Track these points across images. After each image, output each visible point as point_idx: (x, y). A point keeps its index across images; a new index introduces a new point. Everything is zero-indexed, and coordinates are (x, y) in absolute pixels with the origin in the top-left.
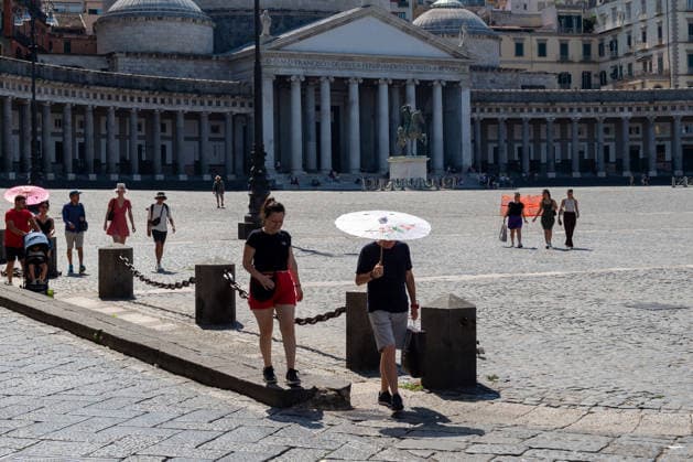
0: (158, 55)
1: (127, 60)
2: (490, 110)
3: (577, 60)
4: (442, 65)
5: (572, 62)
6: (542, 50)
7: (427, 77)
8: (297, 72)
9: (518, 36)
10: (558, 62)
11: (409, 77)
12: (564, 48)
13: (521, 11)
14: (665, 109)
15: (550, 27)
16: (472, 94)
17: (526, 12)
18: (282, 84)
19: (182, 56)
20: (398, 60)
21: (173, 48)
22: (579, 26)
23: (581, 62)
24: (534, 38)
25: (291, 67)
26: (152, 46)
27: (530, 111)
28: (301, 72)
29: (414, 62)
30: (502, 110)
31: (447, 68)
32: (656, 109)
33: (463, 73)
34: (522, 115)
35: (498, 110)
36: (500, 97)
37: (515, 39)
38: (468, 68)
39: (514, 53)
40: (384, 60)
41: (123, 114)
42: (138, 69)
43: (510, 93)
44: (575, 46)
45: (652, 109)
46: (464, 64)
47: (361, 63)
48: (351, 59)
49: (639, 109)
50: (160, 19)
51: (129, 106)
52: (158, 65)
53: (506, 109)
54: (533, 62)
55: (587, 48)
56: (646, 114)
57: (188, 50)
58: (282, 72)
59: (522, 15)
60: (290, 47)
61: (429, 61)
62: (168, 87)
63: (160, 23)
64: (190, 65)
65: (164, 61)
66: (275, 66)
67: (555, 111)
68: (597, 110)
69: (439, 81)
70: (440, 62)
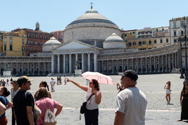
6: (167, 41)
18: (56, 56)
24: (165, 38)
29: (83, 50)
33: (94, 51)
34: (112, 59)
35: (106, 58)
36: (107, 55)
37: (160, 39)
39: (160, 42)
40: (76, 50)
47: (71, 51)
48: (69, 50)
54: (165, 44)
66: (54, 53)
67: (118, 58)
68: (126, 57)
69: (89, 53)
70: (88, 49)
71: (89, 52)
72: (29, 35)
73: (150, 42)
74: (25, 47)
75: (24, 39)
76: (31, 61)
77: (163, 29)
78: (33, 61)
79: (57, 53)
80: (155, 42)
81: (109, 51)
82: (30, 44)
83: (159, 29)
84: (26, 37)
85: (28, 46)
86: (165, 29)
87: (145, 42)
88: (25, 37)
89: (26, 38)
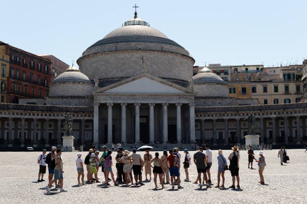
0: (63, 97)
1: (49, 99)
2: (209, 116)
3: (293, 93)
4: (180, 96)
5: (290, 94)
6: (276, 89)
7: (173, 102)
8: (110, 102)
9: (264, 84)
10: (284, 94)
11: (164, 102)
12: (287, 88)
13: (273, 73)
14: (291, 113)
15: (280, 79)
16: (195, 108)
17: (275, 74)
18: (103, 107)
19: (72, 97)
20: (158, 95)
21: (70, 94)
22: (294, 78)
23: (295, 94)
24: (272, 84)
25: (107, 100)
26: (61, 94)
27: (228, 115)
28: (112, 102)
29: (166, 96)
30: (214, 115)
31: (183, 98)
32: (287, 113)
33: (190, 99)
34: (224, 118)
35: (212, 115)
36: (214, 110)
37: (263, 85)
38: (193, 98)
39: (263, 91)
40: (151, 95)
41: (29, 121)
42: (54, 103)
43: (218, 108)
44: (292, 87)
45: (285, 113)
46: (190, 96)
47: (140, 97)
48: (135, 95)
49: (279, 113)
50: (64, 83)
51: (32, 117)
52: (62, 101)
53: (216, 115)
54: (272, 95)
55: (298, 88)
56: (282, 115)
57: (76, 95)
58: (103, 102)
59: (273, 75)
60: (107, 91)
61: (173, 95)
62: (53, 109)
63: (64, 85)
64: (77, 101)
65: (65, 100)
66: (100, 100)
67: (240, 115)
68: (259, 114)
69: (179, 104)
70: (178, 95)
71: (180, 102)
72: (13, 56)
73: (244, 90)
74: (6, 82)
75: (5, 65)
76: (42, 115)
77: (247, 69)
78: (46, 115)
79: (106, 100)
80: (254, 90)
81: (207, 102)
82: (15, 78)
83: (239, 68)
84: (9, 60)
85: (12, 82)
86: (250, 69)
87: (234, 89)
88: (7, 61)
89: (8, 65)
